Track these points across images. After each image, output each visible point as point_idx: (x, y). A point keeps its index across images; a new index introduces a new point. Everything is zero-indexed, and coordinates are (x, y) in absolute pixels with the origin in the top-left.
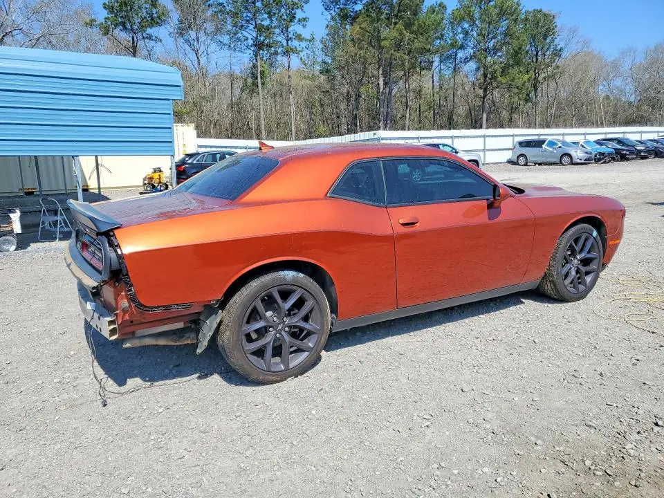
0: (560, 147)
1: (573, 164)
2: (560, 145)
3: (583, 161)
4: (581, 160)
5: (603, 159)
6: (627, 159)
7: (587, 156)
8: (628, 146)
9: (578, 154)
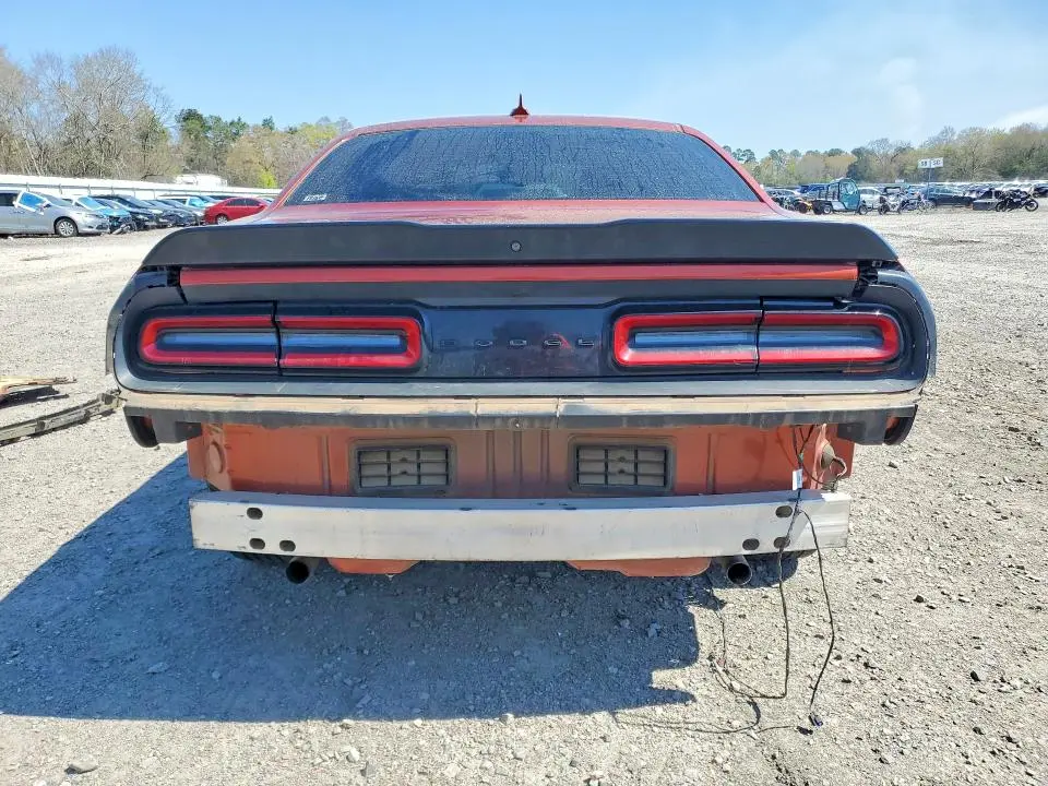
0: (48, 206)
1: (79, 235)
2: (48, 202)
3: (94, 230)
4: (90, 227)
5: (118, 227)
6: (146, 228)
7: (100, 221)
8: (139, 207)
9: (83, 219)
